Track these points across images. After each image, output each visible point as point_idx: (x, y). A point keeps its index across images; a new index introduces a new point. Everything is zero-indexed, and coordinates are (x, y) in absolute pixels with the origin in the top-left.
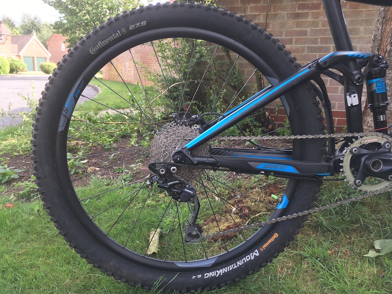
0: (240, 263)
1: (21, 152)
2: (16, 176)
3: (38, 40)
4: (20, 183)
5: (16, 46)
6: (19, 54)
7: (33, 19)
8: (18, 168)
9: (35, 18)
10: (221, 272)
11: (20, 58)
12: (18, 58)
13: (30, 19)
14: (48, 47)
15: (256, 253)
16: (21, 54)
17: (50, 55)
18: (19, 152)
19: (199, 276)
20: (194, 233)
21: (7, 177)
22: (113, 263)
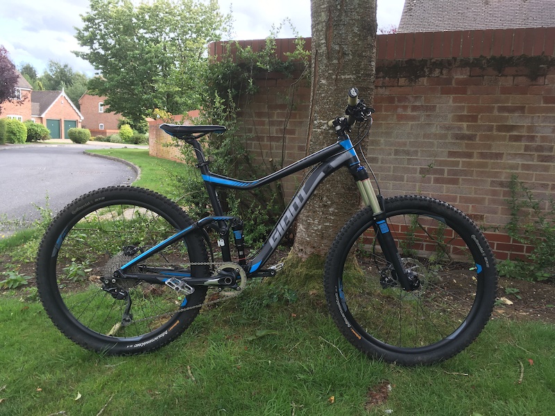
0: (156, 339)
1: (32, 259)
2: (26, 283)
3: (67, 98)
4: (28, 289)
5: (37, 105)
6: (42, 116)
7: (62, 67)
8: (28, 274)
9: (66, 66)
10: (144, 344)
11: (42, 122)
12: (39, 120)
13: (59, 67)
14: (81, 107)
15: (166, 333)
16: (43, 116)
17: (82, 118)
18: (29, 260)
19: (131, 346)
20: (127, 319)
21: (18, 283)
22: (79, 336)
